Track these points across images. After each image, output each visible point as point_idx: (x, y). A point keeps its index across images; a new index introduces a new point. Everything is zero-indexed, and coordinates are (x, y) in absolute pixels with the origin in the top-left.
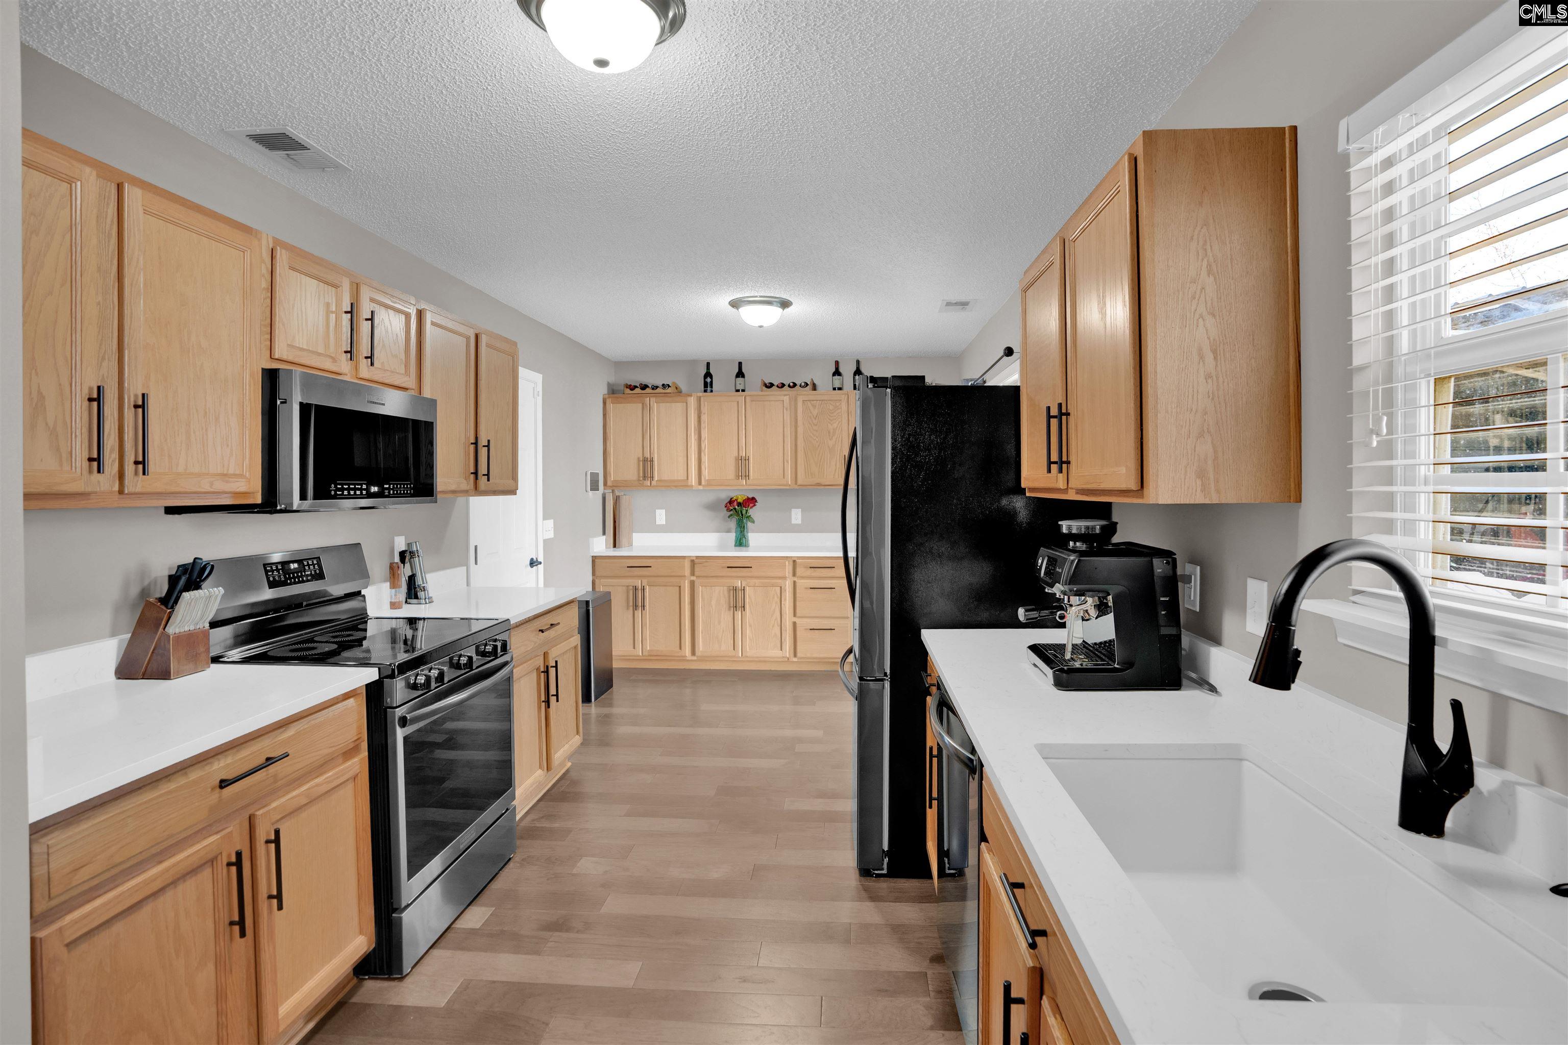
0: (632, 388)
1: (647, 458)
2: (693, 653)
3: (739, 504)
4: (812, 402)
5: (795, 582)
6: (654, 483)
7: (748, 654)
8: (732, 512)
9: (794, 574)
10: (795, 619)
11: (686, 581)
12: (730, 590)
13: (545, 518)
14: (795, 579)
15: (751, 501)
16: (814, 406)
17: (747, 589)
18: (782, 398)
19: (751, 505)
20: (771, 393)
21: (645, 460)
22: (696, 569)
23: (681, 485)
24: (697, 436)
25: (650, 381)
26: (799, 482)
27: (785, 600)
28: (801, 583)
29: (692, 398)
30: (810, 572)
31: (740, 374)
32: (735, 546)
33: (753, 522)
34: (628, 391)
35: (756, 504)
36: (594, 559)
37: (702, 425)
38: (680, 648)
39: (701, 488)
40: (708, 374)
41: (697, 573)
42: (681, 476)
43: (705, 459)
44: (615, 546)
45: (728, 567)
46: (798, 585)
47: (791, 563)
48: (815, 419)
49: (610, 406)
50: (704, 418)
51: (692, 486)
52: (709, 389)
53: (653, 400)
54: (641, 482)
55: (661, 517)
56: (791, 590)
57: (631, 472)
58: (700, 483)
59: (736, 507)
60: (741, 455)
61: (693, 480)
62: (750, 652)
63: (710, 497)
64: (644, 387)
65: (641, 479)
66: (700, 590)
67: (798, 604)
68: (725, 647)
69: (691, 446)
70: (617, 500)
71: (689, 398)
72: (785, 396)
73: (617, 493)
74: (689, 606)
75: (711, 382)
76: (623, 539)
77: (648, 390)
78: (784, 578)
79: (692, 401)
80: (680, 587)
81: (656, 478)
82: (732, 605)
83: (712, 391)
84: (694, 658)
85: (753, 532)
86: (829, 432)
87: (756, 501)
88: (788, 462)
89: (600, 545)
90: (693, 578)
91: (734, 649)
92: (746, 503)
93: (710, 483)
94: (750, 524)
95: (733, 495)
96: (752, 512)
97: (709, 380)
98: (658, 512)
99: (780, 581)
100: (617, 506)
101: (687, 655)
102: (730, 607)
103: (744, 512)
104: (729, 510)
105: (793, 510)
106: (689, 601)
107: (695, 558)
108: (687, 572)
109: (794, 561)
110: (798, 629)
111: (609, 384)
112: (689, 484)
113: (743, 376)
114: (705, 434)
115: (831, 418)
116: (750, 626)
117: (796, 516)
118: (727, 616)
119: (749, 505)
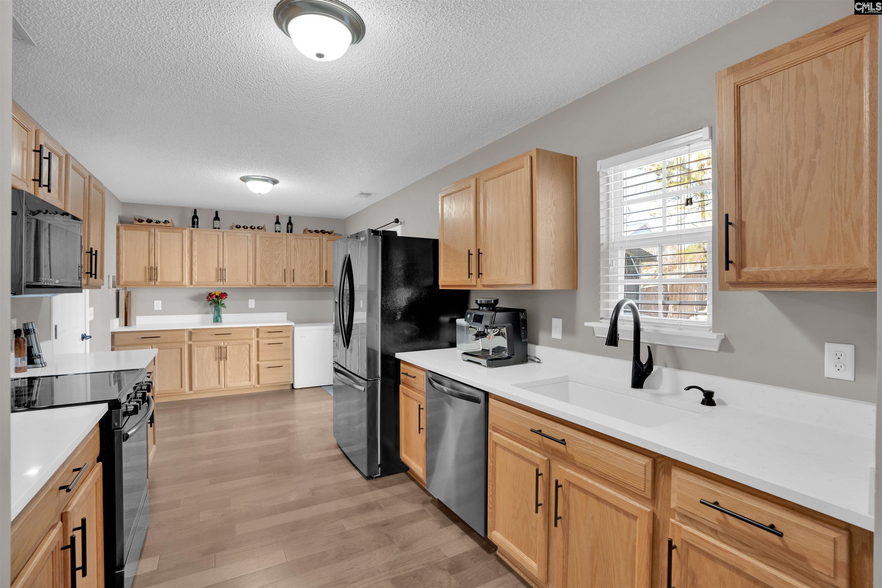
0: (140, 221)
1: (153, 267)
2: (191, 389)
3: (217, 297)
4: (265, 238)
5: (258, 341)
6: (157, 283)
7: (229, 386)
8: (211, 302)
9: (258, 336)
10: (258, 363)
11: (186, 345)
12: (216, 348)
13: (90, 307)
14: (258, 339)
15: (224, 295)
16: (267, 241)
17: (228, 347)
18: (247, 235)
19: (225, 297)
20: (241, 231)
21: (151, 268)
22: (193, 337)
23: (178, 285)
24: (189, 255)
25: (154, 217)
26: (257, 284)
27: (252, 352)
28: (262, 342)
29: (187, 230)
30: (267, 335)
31: (217, 218)
32: (214, 322)
33: (225, 307)
34: (137, 223)
35: (227, 296)
36: (113, 334)
37: (194, 248)
38: (182, 387)
39: (192, 286)
40: (195, 217)
41: (193, 339)
42: (178, 278)
43: (195, 269)
44: (126, 324)
45: (215, 335)
46: (260, 343)
47: (256, 330)
48: (267, 248)
49: (123, 231)
50: (195, 243)
51: (186, 285)
52: (196, 226)
53: (157, 230)
54: (147, 283)
55: (158, 305)
56: (256, 346)
57: (140, 276)
58: (191, 283)
59: (215, 298)
60: (220, 266)
61: (187, 281)
62: (230, 385)
63: (195, 293)
64: (149, 221)
65: (148, 280)
66: (195, 350)
67: (260, 353)
68: (214, 382)
69: (185, 261)
70: (128, 296)
71: (184, 231)
72: (249, 233)
73: (129, 290)
74: (188, 360)
75: (198, 222)
76: (131, 320)
77: (152, 224)
78: (251, 339)
79: (186, 232)
80: (181, 349)
81: (159, 280)
82: (218, 357)
83: (198, 227)
84: (192, 392)
85: (224, 313)
86: (276, 256)
87: (227, 295)
88: (250, 272)
89: (116, 325)
90: (190, 342)
91: (219, 384)
92: (222, 296)
93: (198, 284)
94: (222, 309)
95: (212, 291)
96: (224, 301)
97: (196, 220)
98: (156, 302)
99: (249, 341)
100: (129, 299)
101: (186, 391)
102: (216, 359)
103: (219, 302)
104: (209, 300)
105: (249, 300)
106: (188, 357)
107: (191, 330)
108: (186, 338)
109: (258, 329)
110: (260, 368)
111: (119, 217)
112: (184, 284)
113: (219, 220)
114: (195, 253)
115: (277, 248)
116: (230, 369)
117: (252, 304)
118: (214, 364)
119: (223, 297)
